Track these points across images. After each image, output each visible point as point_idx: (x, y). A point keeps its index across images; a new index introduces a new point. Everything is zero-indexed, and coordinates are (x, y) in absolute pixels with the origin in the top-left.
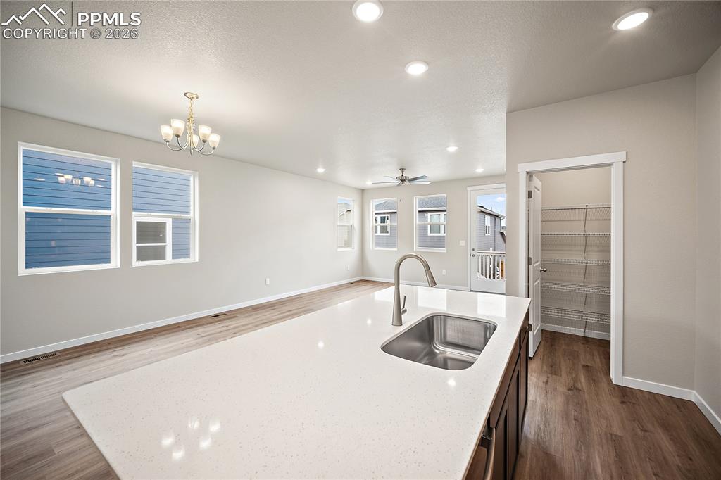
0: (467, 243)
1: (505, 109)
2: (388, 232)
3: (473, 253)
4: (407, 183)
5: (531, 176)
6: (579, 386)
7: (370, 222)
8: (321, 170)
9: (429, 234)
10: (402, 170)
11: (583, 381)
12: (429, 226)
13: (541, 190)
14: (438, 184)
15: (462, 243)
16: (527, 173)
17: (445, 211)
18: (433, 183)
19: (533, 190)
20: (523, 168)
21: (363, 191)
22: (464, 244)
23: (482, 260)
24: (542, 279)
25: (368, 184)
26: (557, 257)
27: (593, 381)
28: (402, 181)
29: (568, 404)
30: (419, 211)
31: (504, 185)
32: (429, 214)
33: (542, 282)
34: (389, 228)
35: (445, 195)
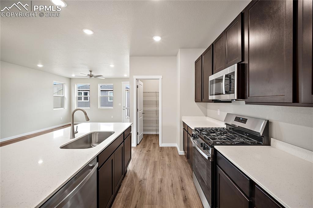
0: (121, 105)
1: (129, 55)
2: (88, 100)
3: (124, 108)
4: (93, 77)
5: (138, 80)
6: (150, 150)
7: (75, 95)
8: (40, 66)
9: (109, 101)
10: (91, 71)
11: (152, 148)
12: (109, 97)
13: (143, 85)
14: (108, 79)
15: (120, 104)
16: (136, 79)
17: (112, 91)
18: (106, 79)
19: (139, 85)
20: (135, 77)
21: (70, 79)
22: (120, 105)
23: (128, 111)
24: (143, 116)
25: (73, 76)
26: (147, 109)
27: (155, 147)
28: (91, 76)
29: (145, 156)
30: (101, 90)
31: (129, 82)
32: (109, 92)
33: (143, 118)
34: (89, 98)
35: (112, 84)
